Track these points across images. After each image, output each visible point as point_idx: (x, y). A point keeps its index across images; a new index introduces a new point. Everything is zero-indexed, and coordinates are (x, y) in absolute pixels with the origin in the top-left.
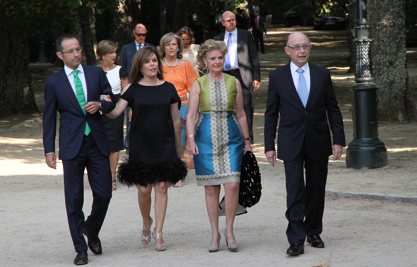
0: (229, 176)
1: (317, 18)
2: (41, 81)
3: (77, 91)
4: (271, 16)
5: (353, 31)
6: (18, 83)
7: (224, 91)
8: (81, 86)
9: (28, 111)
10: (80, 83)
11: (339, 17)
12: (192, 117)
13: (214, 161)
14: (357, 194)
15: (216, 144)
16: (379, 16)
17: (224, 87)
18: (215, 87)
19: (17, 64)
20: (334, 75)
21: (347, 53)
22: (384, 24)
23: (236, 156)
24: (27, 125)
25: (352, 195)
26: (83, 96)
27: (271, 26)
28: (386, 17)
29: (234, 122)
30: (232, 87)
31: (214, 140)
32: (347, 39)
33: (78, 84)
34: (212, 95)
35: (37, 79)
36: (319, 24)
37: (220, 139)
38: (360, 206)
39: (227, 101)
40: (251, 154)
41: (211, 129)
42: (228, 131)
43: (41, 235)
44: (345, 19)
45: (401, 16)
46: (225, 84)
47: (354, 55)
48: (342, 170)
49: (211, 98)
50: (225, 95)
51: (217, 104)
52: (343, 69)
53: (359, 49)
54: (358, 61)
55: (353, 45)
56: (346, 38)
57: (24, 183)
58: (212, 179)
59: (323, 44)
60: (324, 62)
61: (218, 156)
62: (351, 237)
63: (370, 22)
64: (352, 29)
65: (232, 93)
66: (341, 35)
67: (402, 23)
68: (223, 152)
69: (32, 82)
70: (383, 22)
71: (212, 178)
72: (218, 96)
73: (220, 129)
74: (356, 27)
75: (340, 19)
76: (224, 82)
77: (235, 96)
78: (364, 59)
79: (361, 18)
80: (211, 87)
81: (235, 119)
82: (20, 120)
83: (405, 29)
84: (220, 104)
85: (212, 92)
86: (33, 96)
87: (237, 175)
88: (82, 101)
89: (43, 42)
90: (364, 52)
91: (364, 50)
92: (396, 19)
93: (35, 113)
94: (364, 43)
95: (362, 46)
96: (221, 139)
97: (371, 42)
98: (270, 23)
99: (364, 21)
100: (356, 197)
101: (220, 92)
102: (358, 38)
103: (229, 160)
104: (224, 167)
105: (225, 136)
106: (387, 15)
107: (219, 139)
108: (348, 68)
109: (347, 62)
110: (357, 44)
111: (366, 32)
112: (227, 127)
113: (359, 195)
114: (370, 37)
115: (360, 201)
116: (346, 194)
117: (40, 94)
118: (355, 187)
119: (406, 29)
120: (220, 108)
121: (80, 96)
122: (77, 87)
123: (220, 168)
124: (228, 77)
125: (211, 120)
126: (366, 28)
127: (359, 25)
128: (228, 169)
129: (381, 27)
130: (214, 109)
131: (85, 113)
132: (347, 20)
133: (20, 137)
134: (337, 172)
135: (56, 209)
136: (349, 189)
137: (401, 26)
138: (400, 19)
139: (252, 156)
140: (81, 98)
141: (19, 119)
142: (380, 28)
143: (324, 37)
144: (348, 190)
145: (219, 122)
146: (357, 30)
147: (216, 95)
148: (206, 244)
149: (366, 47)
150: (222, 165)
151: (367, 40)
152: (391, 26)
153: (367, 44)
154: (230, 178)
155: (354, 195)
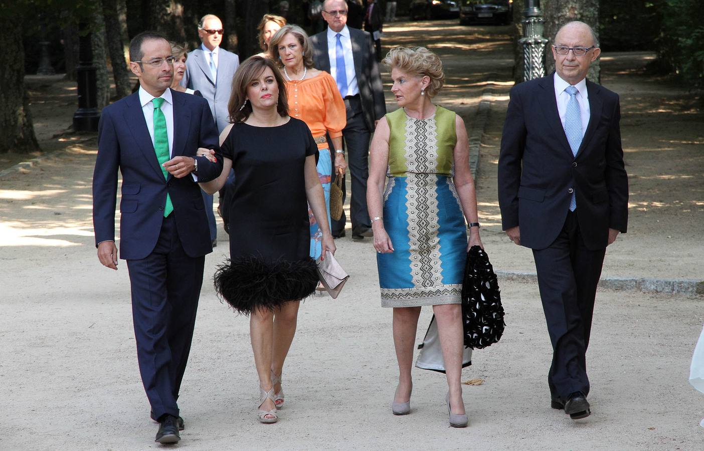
0: (438, 291)
1: (465, 8)
2: (43, 102)
3: (157, 136)
4: (395, 3)
5: (520, 27)
6: (7, 106)
7: (432, 137)
8: (165, 126)
9: (23, 147)
10: (163, 122)
11: (498, 5)
12: (377, 183)
13: (413, 263)
14: (525, 274)
15: (415, 233)
16: (559, 4)
17: (432, 130)
18: (416, 130)
19: (6, 76)
20: (490, 94)
21: (511, 60)
22: (566, 17)
23: (454, 256)
24: (22, 170)
25: (518, 275)
26: (165, 145)
27: (396, 19)
28: (570, 6)
29: (451, 193)
30: (447, 130)
31: (412, 227)
32: (511, 40)
33: (160, 124)
34: (409, 144)
35: (37, 99)
36: (469, 16)
37: (423, 223)
38: (529, 292)
39: (435, 154)
40: (480, 251)
41: (408, 204)
42: (438, 210)
43: (44, 337)
44: (507, 9)
45: (592, 4)
46: (436, 124)
47: (521, 63)
48: (503, 238)
49: (407, 149)
50: (433, 144)
51: (417, 160)
52: (505, 86)
53: (528, 55)
54: (527, 73)
55: (520, 48)
56: (509, 38)
57: (16, 258)
58: (409, 296)
59: (475, 46)
60: (476, 74)
61: (421, 253)
62: (515, 340)
63: (545, 14)
64: (518, 24)
65: (447, 141)
66: (503, 33)
67: (594, 14)
68: (428, 247)
69: (30, 104)
70: (565, 13)
71: (407, 294)
72: (421, 145)
73: (422, 206)
74: (523, 21)
75: (500, 8)
76: (433, 121)
77: (453, 147)
78: (536, 69)
79: (531, 8)
80: (410, 130)
81: (451, 188)
82: (10, 162)
83: (598, 24)
84: (423, 160)
85: (409, 137)
86: (31, 125)
87: (454, 290)
88: (163, 155)
89: (46, 43)
90: (536, 58)
91: (536, 56)
92: (585, 8)
93: (33, 150)
94: (536, 45)
95: (533, 50)
96: (425, 223)
97: (546, 44)
98: (393, 15)
99: (536, 10)
100: (523, 278)
101: (425, 137)
102: (527, 37)
103: (440, 262)
104: (431, 275)
105: (433, 219)
106: (571, 3)
107: (421, 223)
108: (512, 83)
109: (511, 74)
110: (525, 46)
111: (539, 28)
112: (436, 203)
113: (528, 275)
114: (544, 36)
115: (529, 284)
116: (509, 274)
117: (42, 123)
118: (522, 264)
119: (600, 23)
120: (424, 168)
121: (161, 145)
122: (157, 128)
123: (423, 276)
124: (442, 112)
125: (407, 189)
126: (539, 22)
127: (528, 17)
128: (437, 279)
129: (562, 20)
130: (412, 168)
131: (166, 176)
132: (510, 10)
133: (11, 187)
134: (494, 241)
135: (66, 297)
136: (513, 267)
137: (591, 19)
138: (590, 8)
139: (481, 255)
140: (162, 150)
141: (8, 161)
142: (560, 22)
143: (476, 35)
144: (511, 267)
145: (422, 194)
146: (525, 26)
147: (416, 144)
148: (296, 351)
149: (540, 50)
150: (426, 270)
151: (541, 40)
152: (576, 18)
153: (541, 46)
154: (441, 295)
155: (521, 275)
